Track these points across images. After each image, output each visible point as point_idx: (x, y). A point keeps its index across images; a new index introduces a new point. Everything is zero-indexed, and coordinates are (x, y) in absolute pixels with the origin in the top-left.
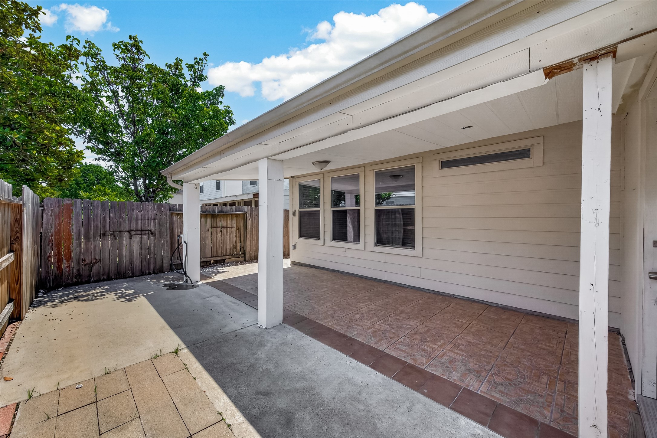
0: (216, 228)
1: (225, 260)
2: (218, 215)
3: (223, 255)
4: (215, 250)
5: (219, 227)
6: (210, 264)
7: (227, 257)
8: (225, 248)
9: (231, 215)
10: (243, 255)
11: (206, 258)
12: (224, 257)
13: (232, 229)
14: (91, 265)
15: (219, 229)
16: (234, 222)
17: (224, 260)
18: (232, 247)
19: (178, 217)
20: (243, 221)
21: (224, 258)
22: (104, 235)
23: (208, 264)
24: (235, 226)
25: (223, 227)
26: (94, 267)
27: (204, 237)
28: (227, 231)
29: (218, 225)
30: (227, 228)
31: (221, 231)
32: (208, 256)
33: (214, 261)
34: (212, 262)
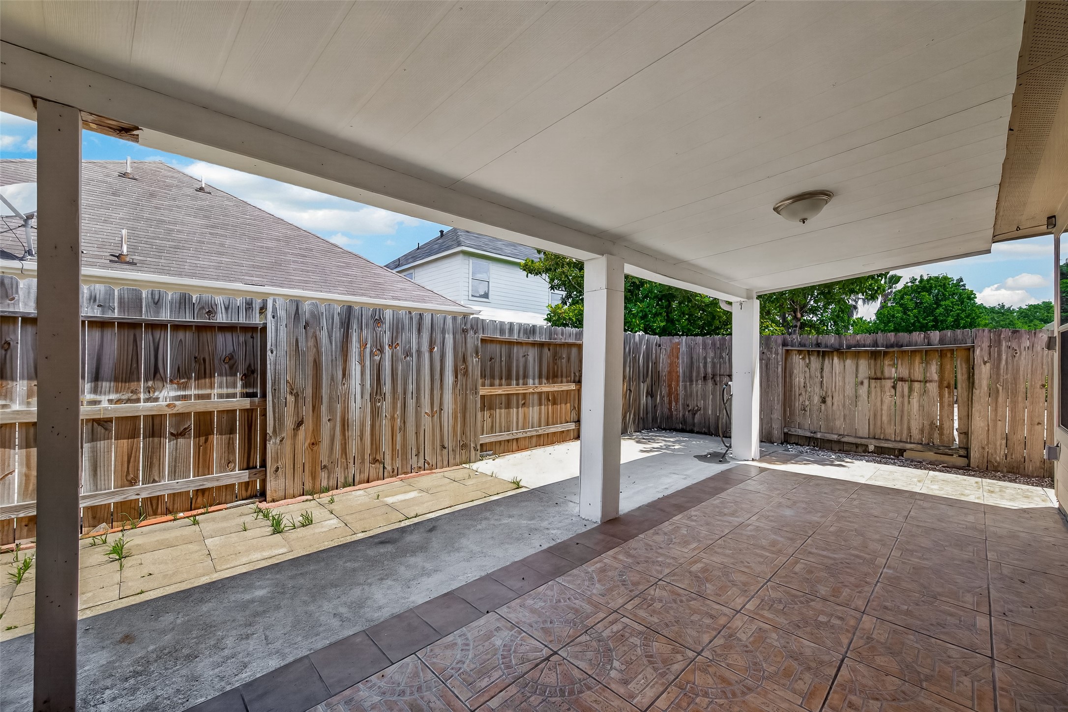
0: (880, 379)
1: (905, 451)
2: (886, 353)
3: (898, 439)
4: (879, 423)
5: (890, 378)
6: (866, 451)
7: (909, 446)
8: (905, 426)
9: (926, 351)
10: (962, 452)
11: (856, 437)
12: (901, 444)
13: (928, 385)
14: (694, 413)
15: (889, 384)
16: (934, 368)
17: (902, 452)
18: (927, 427)
19: (800, 357)
20: (964, 366)
21: (900, 446)
22: (705, 378)
23: (860, 449)
24: (936, 377)
25: (902, 380)
26: (696, 416)
27: (851, 395)
28: (911, 390)
29: (887, 374)
30: (912, 381)
31: (894, 387)
32: (860, 434)
33: (875, 446)
34: (871, 448)
